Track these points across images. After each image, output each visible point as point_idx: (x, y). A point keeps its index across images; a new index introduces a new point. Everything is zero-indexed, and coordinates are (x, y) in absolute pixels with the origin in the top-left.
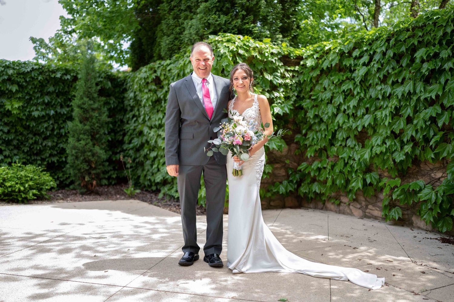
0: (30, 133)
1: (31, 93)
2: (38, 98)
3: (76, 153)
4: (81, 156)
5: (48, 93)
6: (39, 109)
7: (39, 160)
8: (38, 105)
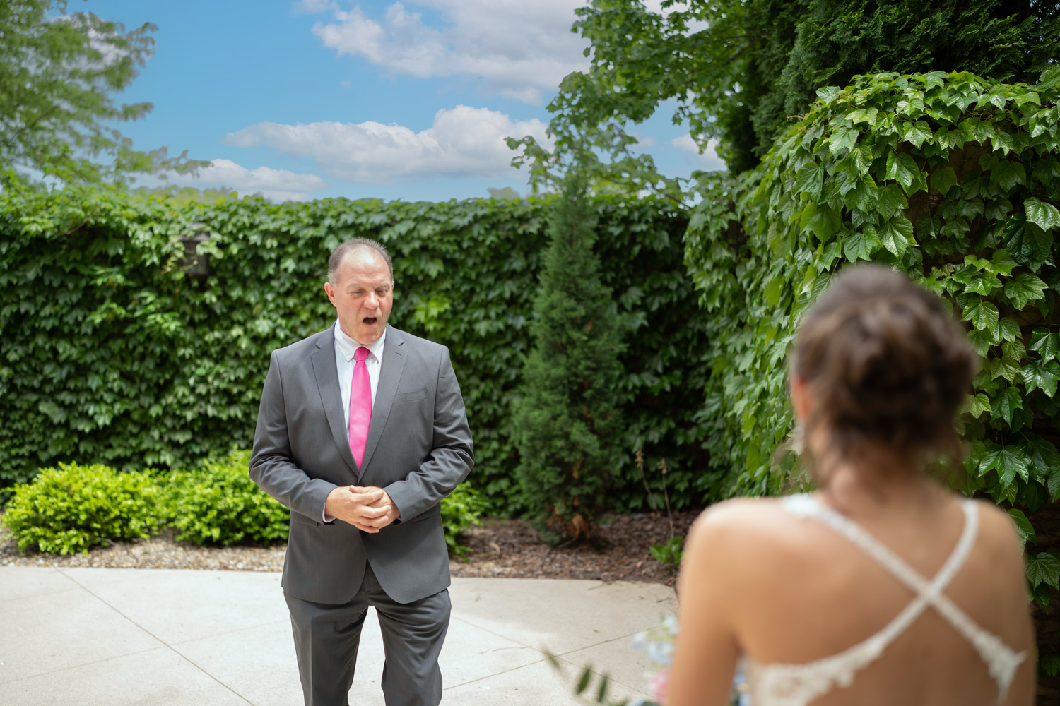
2: (490, 288)
3: (531, 439)
4: (542, 448)
5: (513, 274)
6: (493, 314)
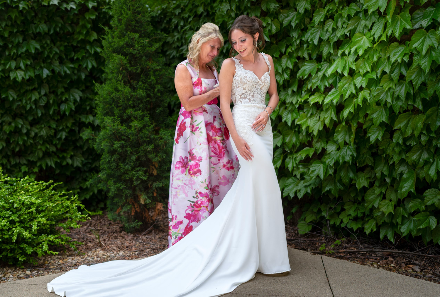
0: (5, 113)
1: (6, 35)
2: (18, 45)
3: (122, 147)
4: (132, 153)
5: (37, 37)
6: (22, 65)
7: (24, 164)
8: (18, 59)
